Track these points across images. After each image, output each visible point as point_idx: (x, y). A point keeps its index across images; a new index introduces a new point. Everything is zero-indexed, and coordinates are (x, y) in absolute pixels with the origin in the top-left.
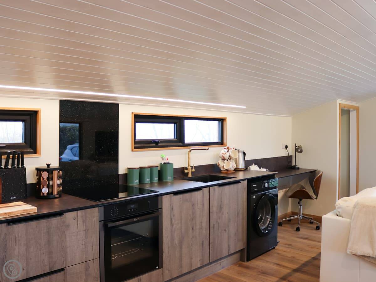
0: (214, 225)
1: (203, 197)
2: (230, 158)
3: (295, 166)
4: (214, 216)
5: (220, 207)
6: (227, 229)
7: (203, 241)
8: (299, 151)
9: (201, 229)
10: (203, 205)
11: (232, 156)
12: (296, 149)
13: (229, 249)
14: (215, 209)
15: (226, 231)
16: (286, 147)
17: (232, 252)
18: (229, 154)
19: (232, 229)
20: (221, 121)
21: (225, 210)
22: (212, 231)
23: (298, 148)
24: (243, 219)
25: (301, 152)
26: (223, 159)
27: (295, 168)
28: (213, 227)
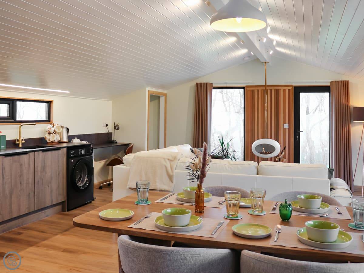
0: (38, 181)
1: (29, 159)
2: (55, 132)
3: (114, 141)
4: (38, 174)
5: (44, 168)
6: (49, 185)
7: (29, 193)
8: (117, 128)
9: (28, 184)
10: (29, 166)
11: (57, 130)
12: (114, 127)
13: (52, 201)
14: (39, 169)
15: (49, 186)
16: (107, 125)
17: (54, 203)
18: (54, 129)
19: (54, 185)
20: (49, 103)
21: (48, 170)
22: (37, 185)
23: (116, 126)
24: (63, 178)
25: (118, 129)
26: (49, 133)
27: (114, 142)
28: (38, 183)
